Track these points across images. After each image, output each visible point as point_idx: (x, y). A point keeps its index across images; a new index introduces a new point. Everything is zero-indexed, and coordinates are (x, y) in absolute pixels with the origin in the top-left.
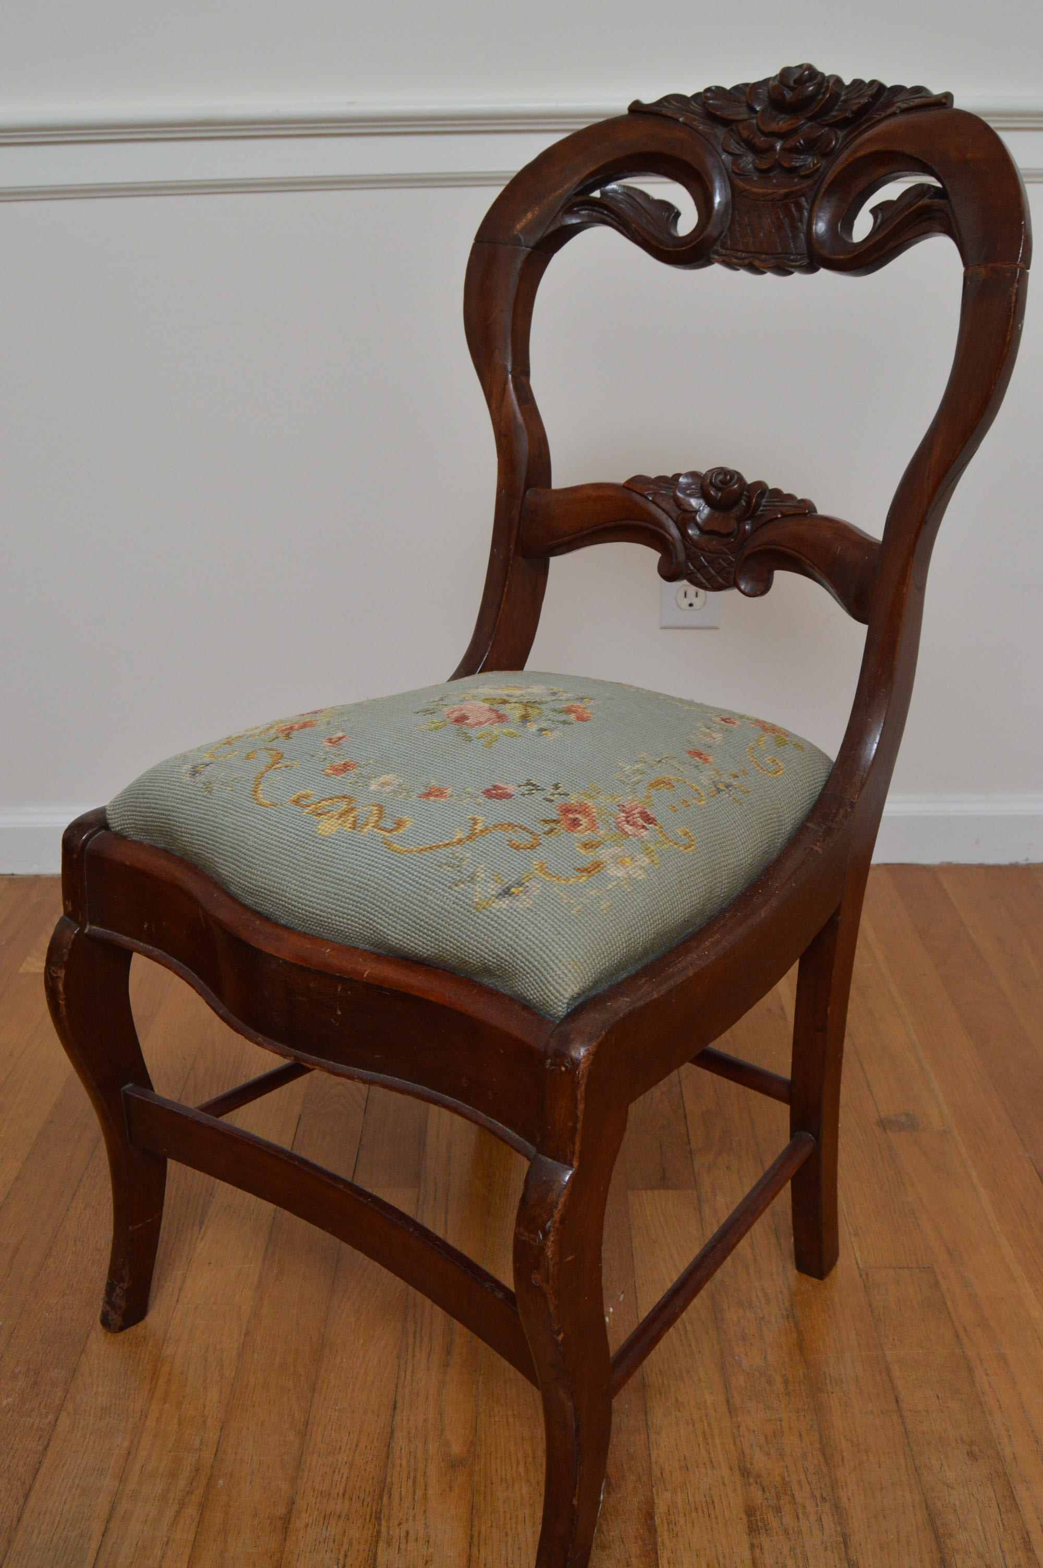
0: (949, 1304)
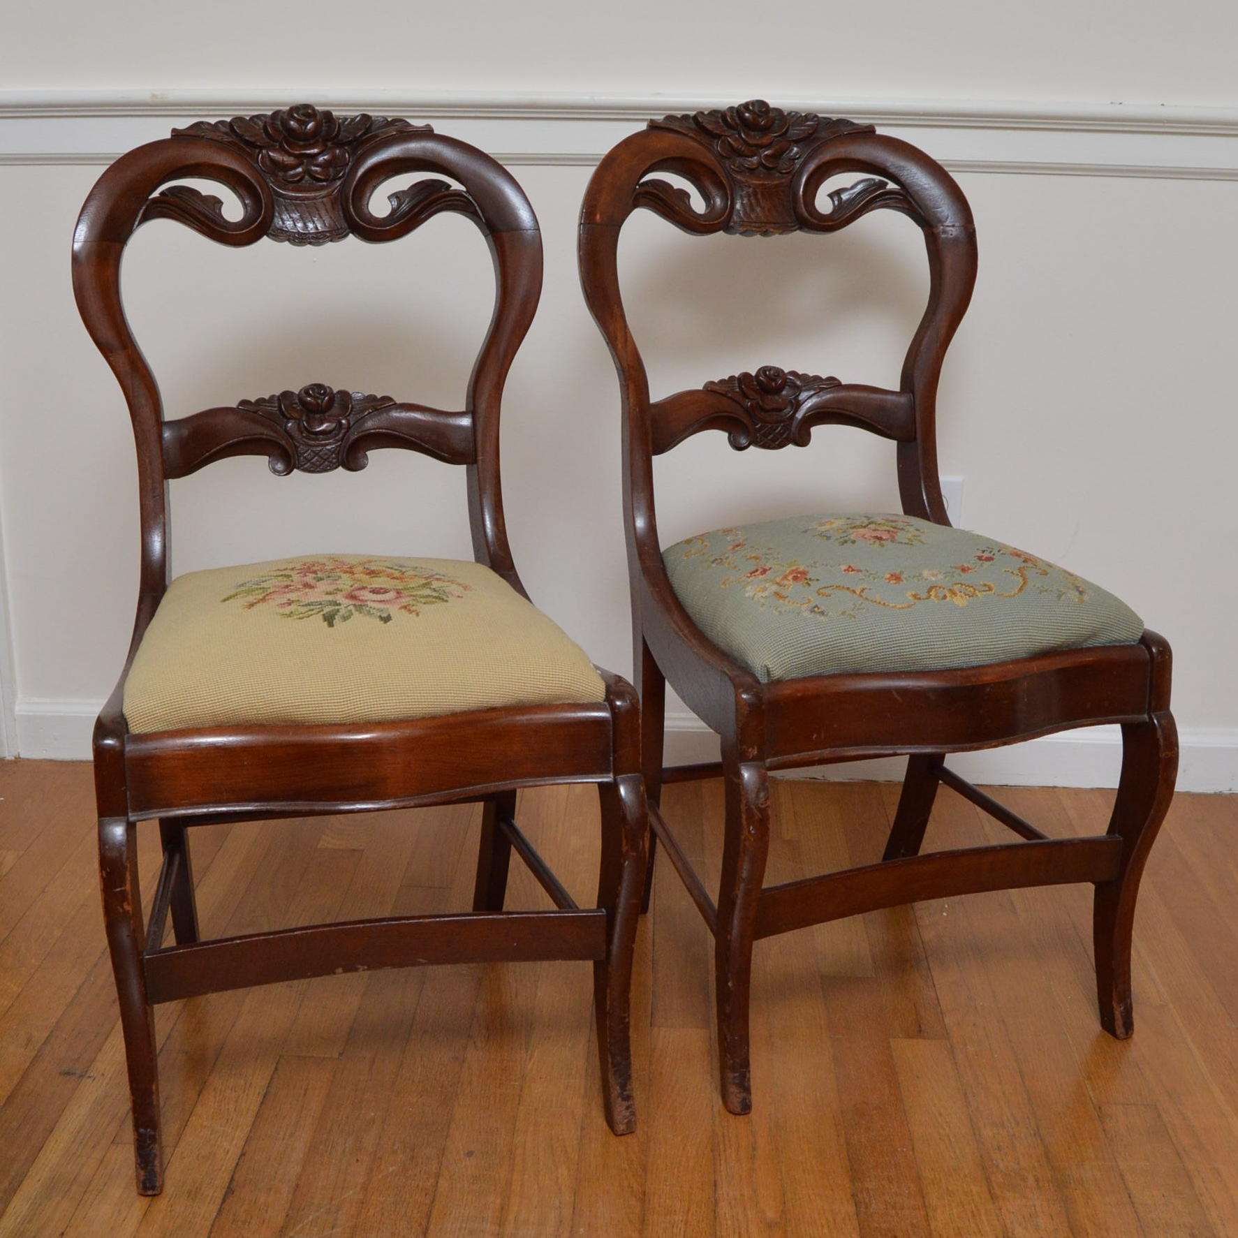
0: (1170, 1131)
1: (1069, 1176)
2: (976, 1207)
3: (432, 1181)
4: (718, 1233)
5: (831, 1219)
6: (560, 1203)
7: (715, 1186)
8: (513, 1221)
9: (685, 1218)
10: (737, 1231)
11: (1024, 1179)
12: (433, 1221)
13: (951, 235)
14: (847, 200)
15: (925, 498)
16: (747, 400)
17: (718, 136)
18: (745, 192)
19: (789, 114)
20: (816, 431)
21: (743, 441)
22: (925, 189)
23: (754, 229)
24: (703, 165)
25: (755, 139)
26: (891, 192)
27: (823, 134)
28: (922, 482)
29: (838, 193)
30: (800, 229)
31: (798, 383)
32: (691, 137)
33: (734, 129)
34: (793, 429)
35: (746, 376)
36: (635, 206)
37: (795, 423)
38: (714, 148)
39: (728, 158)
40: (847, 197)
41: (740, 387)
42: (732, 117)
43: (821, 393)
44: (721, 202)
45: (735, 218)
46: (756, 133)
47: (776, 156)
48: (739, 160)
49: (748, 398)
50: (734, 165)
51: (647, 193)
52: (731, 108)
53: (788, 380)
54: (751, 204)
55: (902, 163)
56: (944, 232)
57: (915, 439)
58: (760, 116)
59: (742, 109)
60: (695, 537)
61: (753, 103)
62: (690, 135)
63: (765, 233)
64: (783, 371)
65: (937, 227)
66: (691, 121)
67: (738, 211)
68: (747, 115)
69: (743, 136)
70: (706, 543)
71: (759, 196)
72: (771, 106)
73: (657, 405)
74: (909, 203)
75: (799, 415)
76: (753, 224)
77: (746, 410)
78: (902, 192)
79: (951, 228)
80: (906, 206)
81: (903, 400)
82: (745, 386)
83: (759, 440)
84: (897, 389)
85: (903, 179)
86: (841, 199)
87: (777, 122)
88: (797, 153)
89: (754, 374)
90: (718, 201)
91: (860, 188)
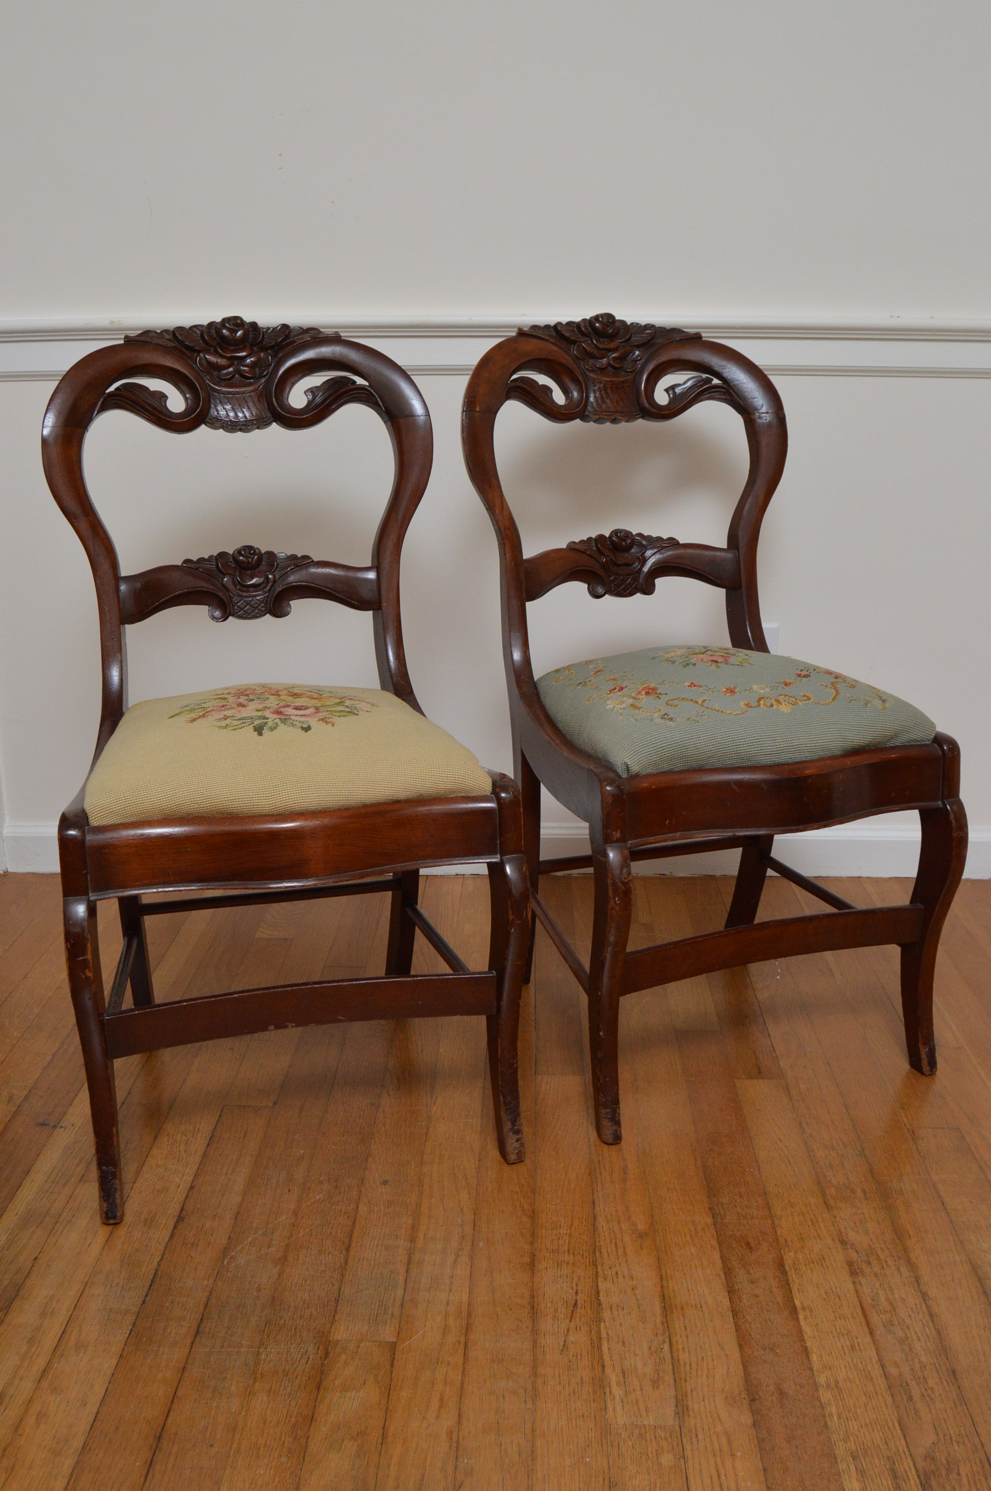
0: (973, 1149)
1: (890, 1188)
2: (814, 1215)
3: (353, 1206)
4: (598, 1243)
5: (692, 1229)
6: (463, 1222)
7: (594, 1204)
8: (422, 1238)
9: (569, 1231)
10: (613, 1241)
11: (853, 1192)
12: (354, 1240)
13: (766, 420)
14: (680, 394)
15: (750, 634)
16: (602, 557)
17: (574, 342)
18: (597, 387)
19: (632, 324)
20: (660, 582)
21: (600, 590)
22: (744, 383)
23: (605, 417)
24: (561, 364)
25: (605, 344)
26: (716, 386)
27: (660, 341)
28: (747, 621)
29: (673, 387)
30: (643, 417)
31: (644, 542)
32: (552, 343)
33: (587, 336)
34: (641, 580)
35: (601, 537)
36: (508, 398)
37: (642, 576)
38: (571, 351)
39: (583, 360)
40: (680, 391)
41: (597, 546)
42: (585, 327)
43: (663, 551)
44: (578, 395)
45: (589, 408)
46: (605, 340)
47: (622, 358)
48: (591, 361)
49: (603, 554)
50: (588, 365)
51: (517, 387)
52: (584, 320)
53: (636, 541)
54: (602, 398)
55: (724, 363)
56: (760, 418)
57: (741, 587)
58: (608, 326)
59: (594, 321)
60: (563, 668)
61: (602, 315)
62: (552, 340)
63: (614, 421)
64: (631, 533)
65: (754, 414)
66: (552, 330)
67: (592, 403)
68: (597, 325)
69: (595, 342)
70: (571, 671)
71: (609, 391)
72: (617, 318)
73: (528, 560)
74: (731, 395)
75: (646, 569)
76: (605, 413)
77: (603, 566)
78: (725, 386)
79: (765, 415)
80: (728, 398)
81: (729, 555)
82: (601, 545)
83: (613, 589)
84: (725, 547)
85: (725, 375)
86: (676, 393)
87: (621, 331)
88: (638, 356)
89: (607, 536)
90: (575, 394)
91: (689, 384)
